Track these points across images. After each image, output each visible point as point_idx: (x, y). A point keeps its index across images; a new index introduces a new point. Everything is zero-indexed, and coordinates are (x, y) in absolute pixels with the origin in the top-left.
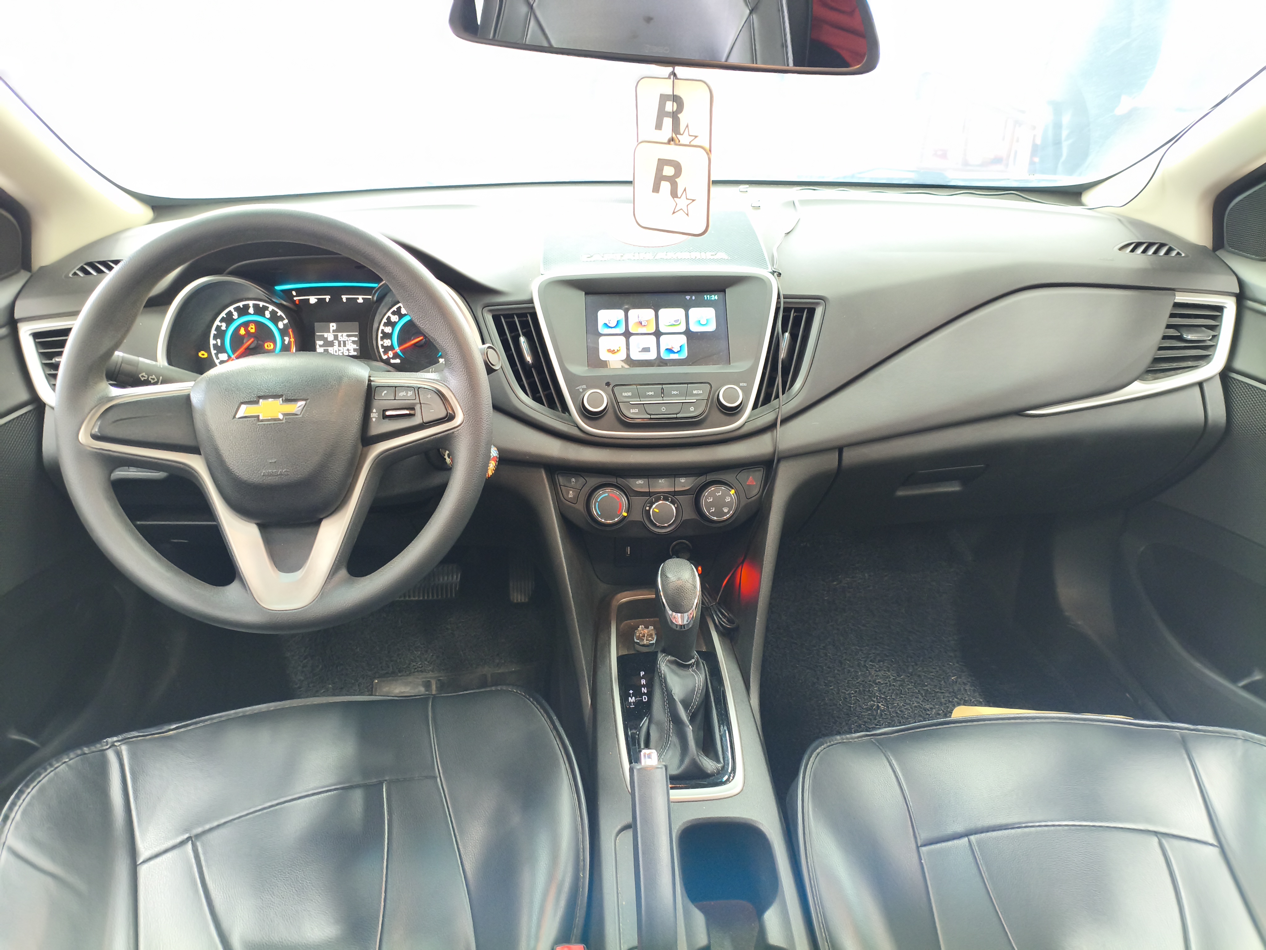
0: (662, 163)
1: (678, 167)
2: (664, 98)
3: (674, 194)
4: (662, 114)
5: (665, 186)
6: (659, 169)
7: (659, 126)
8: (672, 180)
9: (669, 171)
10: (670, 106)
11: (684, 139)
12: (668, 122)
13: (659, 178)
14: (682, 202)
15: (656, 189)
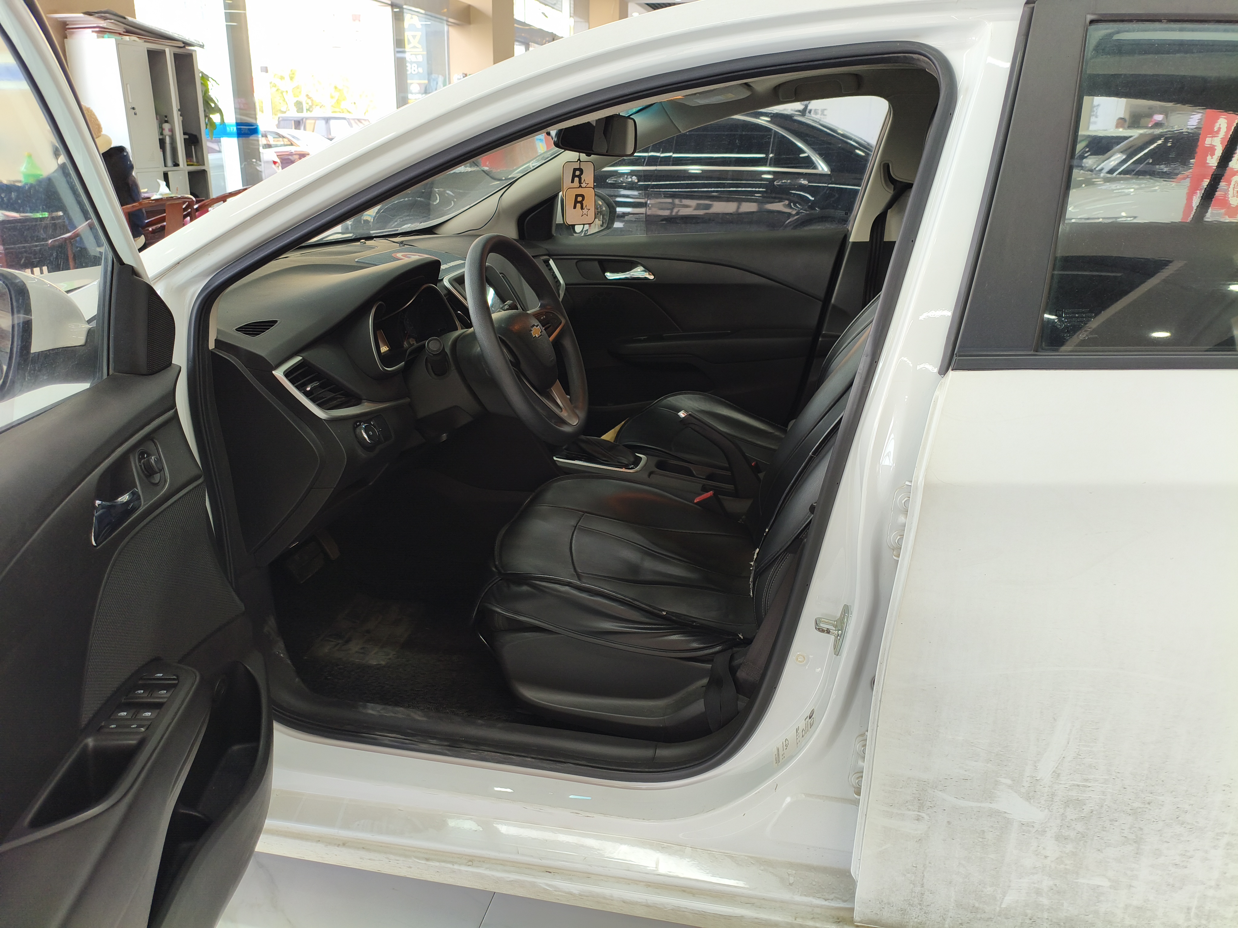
0: (577, 196)
1: (583, 196)
2: (575, 170)
3: (582, 208)
4: (574, 176)
5: (579, 205)
6: (576, 198)
7: (573, 181)
8: (581, 203)
9: (580, 199)
10: (577, 173)
11: (583, 185)
12: (576, 179)
13: (576, 202)
14: (585, 211)
15: (575, 207)
